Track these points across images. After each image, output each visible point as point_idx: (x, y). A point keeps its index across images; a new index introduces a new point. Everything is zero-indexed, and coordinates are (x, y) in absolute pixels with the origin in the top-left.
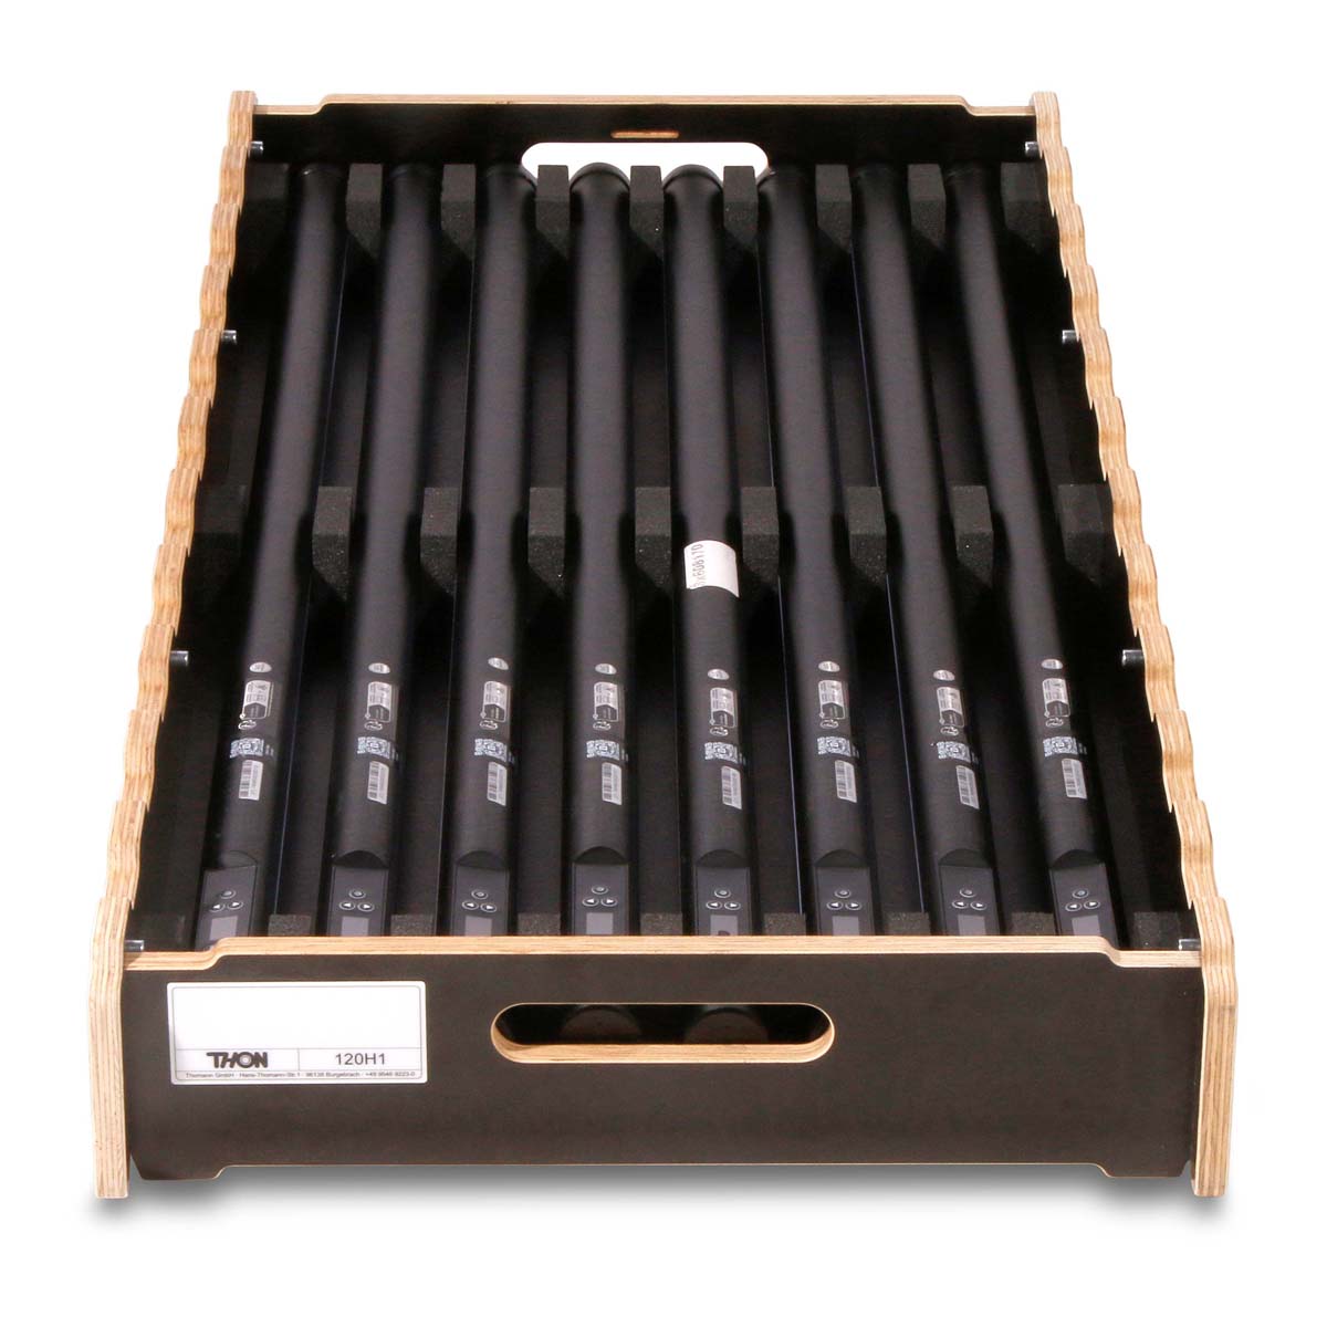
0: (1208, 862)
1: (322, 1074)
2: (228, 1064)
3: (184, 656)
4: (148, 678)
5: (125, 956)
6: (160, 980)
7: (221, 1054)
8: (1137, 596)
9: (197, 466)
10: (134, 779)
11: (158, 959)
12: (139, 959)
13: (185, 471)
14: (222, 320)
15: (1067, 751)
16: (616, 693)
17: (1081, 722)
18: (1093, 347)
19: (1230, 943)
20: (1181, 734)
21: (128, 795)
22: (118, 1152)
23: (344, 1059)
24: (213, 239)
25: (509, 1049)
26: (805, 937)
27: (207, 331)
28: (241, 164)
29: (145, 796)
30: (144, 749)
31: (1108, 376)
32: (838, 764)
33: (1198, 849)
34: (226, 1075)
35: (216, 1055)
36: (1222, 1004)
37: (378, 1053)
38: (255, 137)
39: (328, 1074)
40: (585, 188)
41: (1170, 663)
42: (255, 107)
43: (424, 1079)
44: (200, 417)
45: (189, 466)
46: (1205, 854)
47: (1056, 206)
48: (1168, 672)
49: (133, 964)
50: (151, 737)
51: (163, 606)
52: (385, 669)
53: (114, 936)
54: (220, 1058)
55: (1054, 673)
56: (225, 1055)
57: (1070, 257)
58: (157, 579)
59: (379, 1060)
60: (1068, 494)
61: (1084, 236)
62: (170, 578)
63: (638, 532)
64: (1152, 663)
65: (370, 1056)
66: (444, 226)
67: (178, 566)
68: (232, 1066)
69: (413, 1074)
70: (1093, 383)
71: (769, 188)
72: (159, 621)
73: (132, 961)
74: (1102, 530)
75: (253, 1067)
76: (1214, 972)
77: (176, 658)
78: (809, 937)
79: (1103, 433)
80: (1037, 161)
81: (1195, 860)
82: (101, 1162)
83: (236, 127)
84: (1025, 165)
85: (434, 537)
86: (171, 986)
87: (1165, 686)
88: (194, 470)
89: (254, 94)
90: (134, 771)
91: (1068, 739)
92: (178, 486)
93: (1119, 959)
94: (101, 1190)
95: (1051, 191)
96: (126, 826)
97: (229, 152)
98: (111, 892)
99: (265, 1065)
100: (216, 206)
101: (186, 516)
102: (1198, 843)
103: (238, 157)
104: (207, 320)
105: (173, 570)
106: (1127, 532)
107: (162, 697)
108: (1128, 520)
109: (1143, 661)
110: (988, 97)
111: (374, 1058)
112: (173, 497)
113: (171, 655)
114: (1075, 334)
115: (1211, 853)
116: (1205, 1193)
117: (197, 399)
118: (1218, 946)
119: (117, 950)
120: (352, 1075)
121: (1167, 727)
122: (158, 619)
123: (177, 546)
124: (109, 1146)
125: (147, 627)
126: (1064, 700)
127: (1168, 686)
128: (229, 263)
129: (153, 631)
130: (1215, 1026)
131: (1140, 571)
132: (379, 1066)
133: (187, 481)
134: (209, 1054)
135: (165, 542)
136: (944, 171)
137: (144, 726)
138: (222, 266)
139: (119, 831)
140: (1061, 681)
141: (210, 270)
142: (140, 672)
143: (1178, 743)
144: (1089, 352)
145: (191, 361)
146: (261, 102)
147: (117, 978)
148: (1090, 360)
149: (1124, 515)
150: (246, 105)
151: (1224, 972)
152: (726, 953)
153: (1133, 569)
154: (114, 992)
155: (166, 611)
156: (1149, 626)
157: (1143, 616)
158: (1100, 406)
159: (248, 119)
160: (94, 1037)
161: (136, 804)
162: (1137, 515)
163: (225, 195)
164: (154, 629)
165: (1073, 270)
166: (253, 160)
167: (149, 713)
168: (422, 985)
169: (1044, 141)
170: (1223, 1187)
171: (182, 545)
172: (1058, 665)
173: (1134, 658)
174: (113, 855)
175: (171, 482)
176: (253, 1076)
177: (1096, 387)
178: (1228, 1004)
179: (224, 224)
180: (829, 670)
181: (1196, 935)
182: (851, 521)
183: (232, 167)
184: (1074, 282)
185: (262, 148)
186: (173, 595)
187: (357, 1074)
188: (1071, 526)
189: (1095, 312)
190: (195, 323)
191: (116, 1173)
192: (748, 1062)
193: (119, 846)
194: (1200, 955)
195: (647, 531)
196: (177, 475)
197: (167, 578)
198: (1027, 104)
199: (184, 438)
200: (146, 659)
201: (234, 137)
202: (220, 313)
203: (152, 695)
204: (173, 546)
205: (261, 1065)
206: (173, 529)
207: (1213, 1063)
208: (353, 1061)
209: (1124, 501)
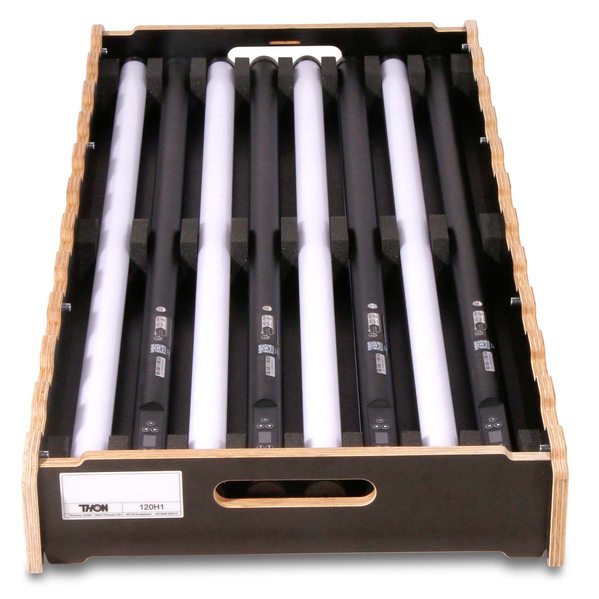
0: (553, 406)
1: (134, 514)
2: (89, 510)
3: (69, 306)
4: (51, 319)
5: (39, 461)
6: (56, 472)
7: (85, 505)
8: (517, 271)
9: (75, 212)
10: (45, 369)
11: (55, 462)
12: (46, 462)
13: (69, 214)
14: (87, 138)
15: (485, 348)
16: (272, 320)
17: (491, 333)
18: (495, 147)
19: (564, 448)
20: (539, 342)
21: (41, 378)
22: (37, 552)
23: (144, 507)
24: (83, 98)
25: (222, 501)
26: (362, 448)
27: (80, 144)
28: (96, 60)
29: (49, 379)
30: (49, 356)
31: (502, 162)
32: (377, 355)
33: (549, 400)
34: (88, 515)
35: (83, 506)
36: (561, 479)
37: (160, 504)
38: (104, 46)
39: (137, 514)
40: (257, 68)
41: (534, 306)
42: (103, 32)
43: (182, 516)
44: (77, 187)
45: (72, 212)
46: (552, 403)
47: (477, 76)
48: (533, 310)
49: (42, 465)
50: (53, 348)
51: (59, 282)
52: (164, 310)
53: (34, 452)
54: (85, 507)
55: (478, 308)
56: (88, 506)
57: (484, 102)
58: (56, 269)
59: (161, 507)
60: (484, 218)
61: (490, 92)
62: (62, 268)
63: (282, 240)
64: (525, 306)
65: (156, 505)
66: (192, 88)
67: (66, 262)
68: (91, 511)
69: (177, 514)
70: (494, 163)
71: (343, 67)
72: (57, 290)
73: (42, 463)
74: (500, 236)
75: (101, 511)
76: (557, 463)
77: (65, 307)
78: (364, 448)
79: (500, 189)
80: (467, 53)
81: (547, 406)
82: (29, 557)
83: (94, 42)
84: (462, 55)
85: (186, 243)
86: (61, 475)
87: (531, 317)
88: (74, 214)
89: (103, 26)
90: (45, 366)
91: (485, 341)
92: (66, 222)
93: (512, 457)
94: (30, 570)
95: (474, 69)
96: (40, 395)
97: (91, 55)
98: (33, 427)
99: (107, 510)
100: (85, 81)
101: (70, 236)
102: (548, 398)
103: (95, 57)
104: (80, 138)
105: (63, 264)
106: (512, 238)
107: (58, 328)
108: (513, 233)
109: (521, 303)
110: (444, 23)
111: (158, 507)
112: (64, 227)
113: (62, 305)
114: (486, 139)
115: (555, 402)
116: (554, 565)
117: (75, 178)
118: (559, 450)
119: (35, 459)
120: (148, 514)
121: (533, 338)
122: (56, 289)
123: (66, 252)
124: (33, 550)
125: (51, 293)
126: (483, 322)
127: (533, 317)
128: (91, 109)
129: (53, 295)
130: (558, 489)
131: (519, 259)
132: (161, 510)
133: (70, 219)
134: (80, 506)
135: (60, 249)
136: (424, 58)
137: (49, 343)
138: (87, 112)
139: (37, 397)
140: (482, 312)
141: (82, 114)
142: (48, 316)
143: (538, 346)
144: (493, 149)
145: (73, 159)
146: (106, 30)
147: (35, 472)
148: (494, 153)
149: (511, 231)
150: (99, 31)
151: (562, 463)
152: (324, 456)
153: (515, 258)
154: (34, 479)
155: (60, 283)
156: (523, 287)
157: (520, 281)
158: (499, 176)
159: (100, 38)
160: (25, 500)
161: (45, 383)
162: (517, 230)
163: (89, 76)
164: (54, 293)
165: (485, 109)
166: (102, 57)
167: (52, 337)
168: (180, 472)
169: (471, 44)
170: (562, 563)
171: (68, 251)
172: (480, 304)
173: (516, 301)
174: (34, 409)
175: (63, 220)
176: (101, 515)
177: (497, 166)
178: (564, 478)
179: (88, 91)
180: (373, 308)
181: (548, 443)
182: (382, 233)
183: (92, 62)
184: (486, 114)
185: (107, 52)
186: (64, 276)
187: (151, 514)
188: (486, 234)
189: (495, 128)
190: (74, 139)
191: (37, 562)
192: (336, 506)
193: (37, 405)
194: (550, 454)
195: (286, 240)
196: (65, 216)
197: (61, 268)
198: (463, 26)
199: (69, 197)
200: (50, 309)
201: (94, 47)
202: (87, 134)
203: (53, 327)
204: (63, 252)
205: (105, 510)
206: (64, 243)
207: (557, 506)
208: (148, 508)
209: (511, 224)
